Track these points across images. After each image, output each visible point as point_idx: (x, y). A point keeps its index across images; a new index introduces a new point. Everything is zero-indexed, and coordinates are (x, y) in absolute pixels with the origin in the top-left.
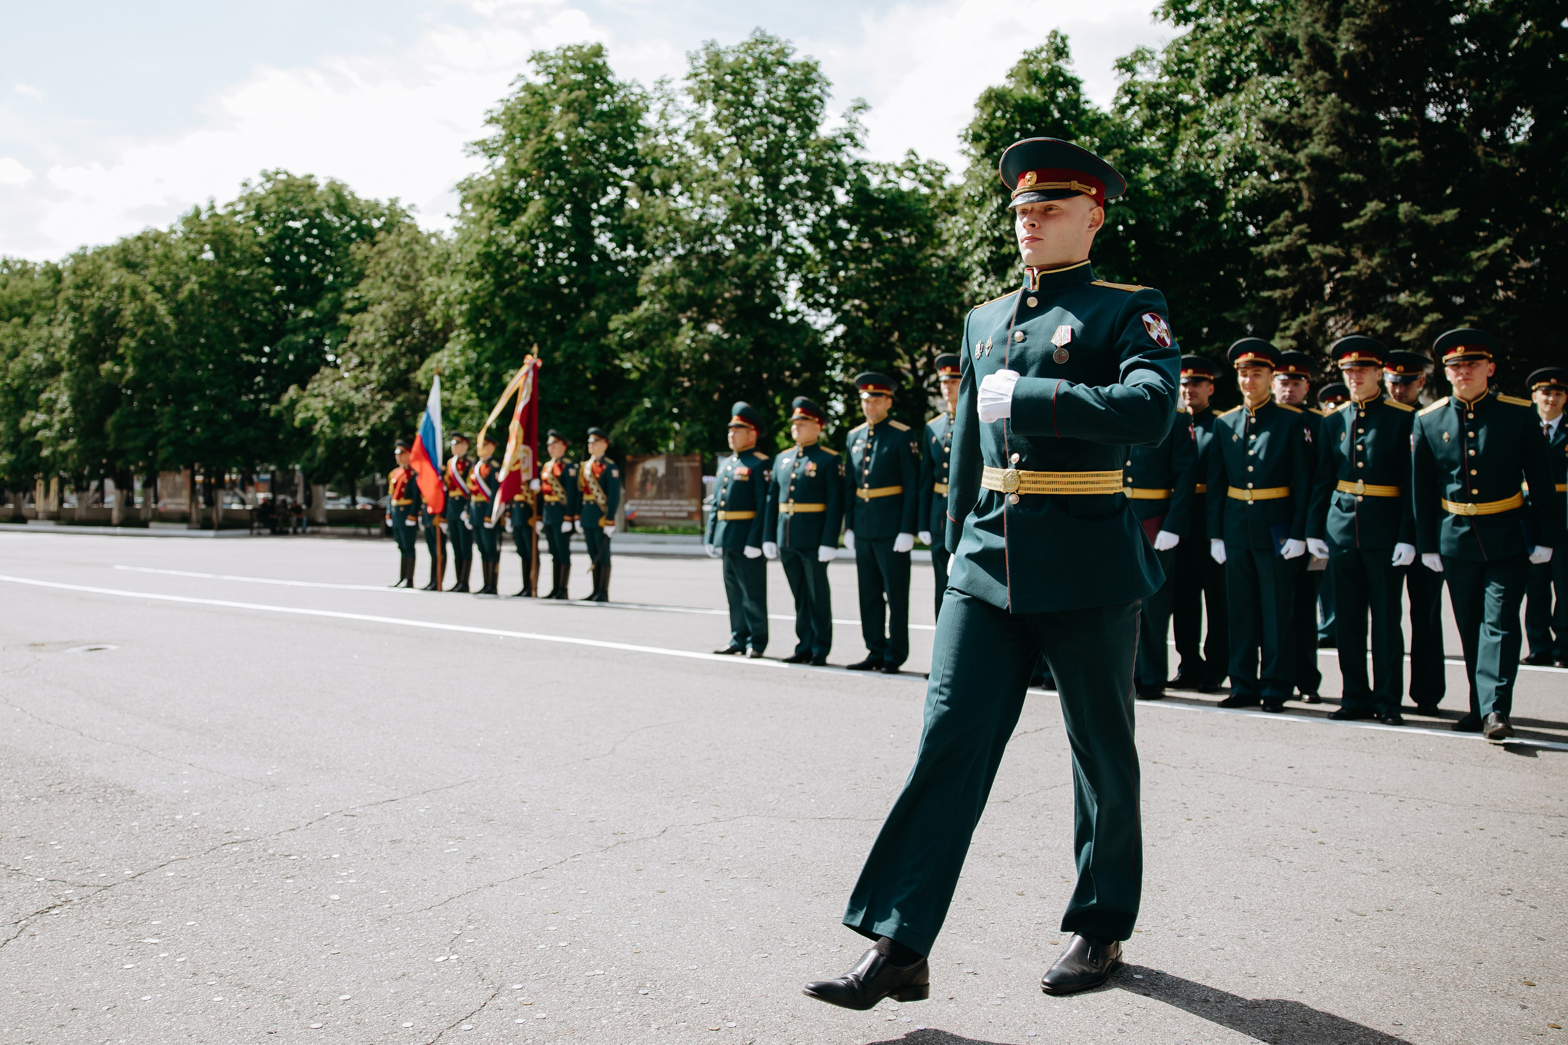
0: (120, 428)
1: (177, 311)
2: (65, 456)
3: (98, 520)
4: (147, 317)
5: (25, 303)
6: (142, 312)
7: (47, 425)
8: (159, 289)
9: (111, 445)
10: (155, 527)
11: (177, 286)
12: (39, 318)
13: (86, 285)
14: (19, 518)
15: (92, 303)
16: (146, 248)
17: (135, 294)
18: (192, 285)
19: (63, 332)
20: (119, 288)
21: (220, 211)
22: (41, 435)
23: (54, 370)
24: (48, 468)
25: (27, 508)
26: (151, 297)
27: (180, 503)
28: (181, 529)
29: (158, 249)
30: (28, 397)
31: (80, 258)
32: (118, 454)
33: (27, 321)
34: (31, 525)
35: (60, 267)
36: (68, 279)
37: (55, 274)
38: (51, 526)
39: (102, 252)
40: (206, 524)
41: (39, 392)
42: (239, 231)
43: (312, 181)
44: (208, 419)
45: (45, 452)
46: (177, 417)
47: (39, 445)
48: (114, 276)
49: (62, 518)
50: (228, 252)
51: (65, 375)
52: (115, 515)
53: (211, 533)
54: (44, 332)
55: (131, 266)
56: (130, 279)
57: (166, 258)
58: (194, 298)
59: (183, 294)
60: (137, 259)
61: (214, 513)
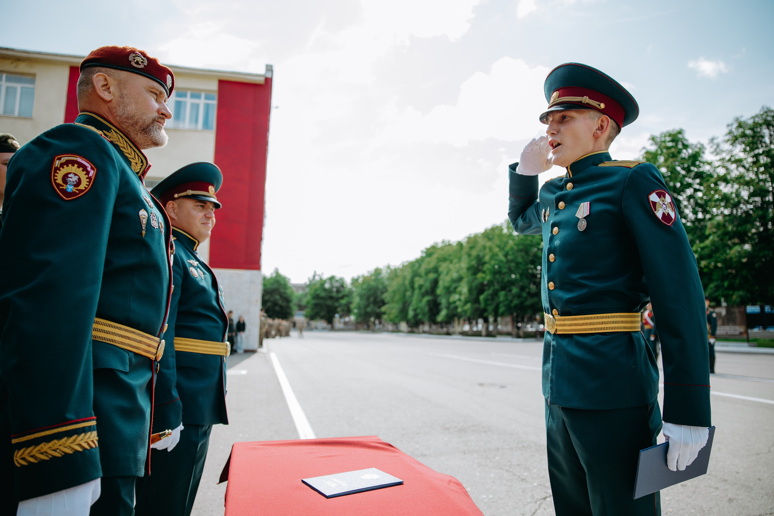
0: (486, 300)
1: (506, 255)
2: (465, 312)
3: (478, 334)
4: (494, 257)
5: (450, 256)
6: (493, 255)
7: (459, 300)
8: (498, 247)
9: (482, 305)
10: (499, 338)
11: (505, 245)
12: (455, 261)
13: (472, 248)
14: (448, 334)
15: (474, 253)
17: (491, 249)
19: (464, 265)
20: (484, 247)
22: (458, 303)
23: (460, 279)
24: (459, 316)
25: (451, 330)
26: (496, 250)
27: (508, 328)
28: (509, 339)
29: (497, 232)
30: (452, 289)
31: (469, 238)
32: (485, 310)
33: (451, 262)
34: (454, 337)
35: (462, 242)
36: (466, 246)
37: (460, 244)
38: (460, 337)
39: (476, 236)
40: (518, 336)
41: (456, 288)
44: (518, 296)
45: (459, 310)
46: (506, 295)
47: (456, 308)
48: (482, 243)
49: (464, 334)
51: (465, 280)
52: (484, 333)
53: (520, 340)
54: (457, 266)
55: (489, 239)
56: (488, 244)
57: (501, 235)
58: (512, 249)
59: (508, 248)
60: (490, 237)
61: (521, 333)
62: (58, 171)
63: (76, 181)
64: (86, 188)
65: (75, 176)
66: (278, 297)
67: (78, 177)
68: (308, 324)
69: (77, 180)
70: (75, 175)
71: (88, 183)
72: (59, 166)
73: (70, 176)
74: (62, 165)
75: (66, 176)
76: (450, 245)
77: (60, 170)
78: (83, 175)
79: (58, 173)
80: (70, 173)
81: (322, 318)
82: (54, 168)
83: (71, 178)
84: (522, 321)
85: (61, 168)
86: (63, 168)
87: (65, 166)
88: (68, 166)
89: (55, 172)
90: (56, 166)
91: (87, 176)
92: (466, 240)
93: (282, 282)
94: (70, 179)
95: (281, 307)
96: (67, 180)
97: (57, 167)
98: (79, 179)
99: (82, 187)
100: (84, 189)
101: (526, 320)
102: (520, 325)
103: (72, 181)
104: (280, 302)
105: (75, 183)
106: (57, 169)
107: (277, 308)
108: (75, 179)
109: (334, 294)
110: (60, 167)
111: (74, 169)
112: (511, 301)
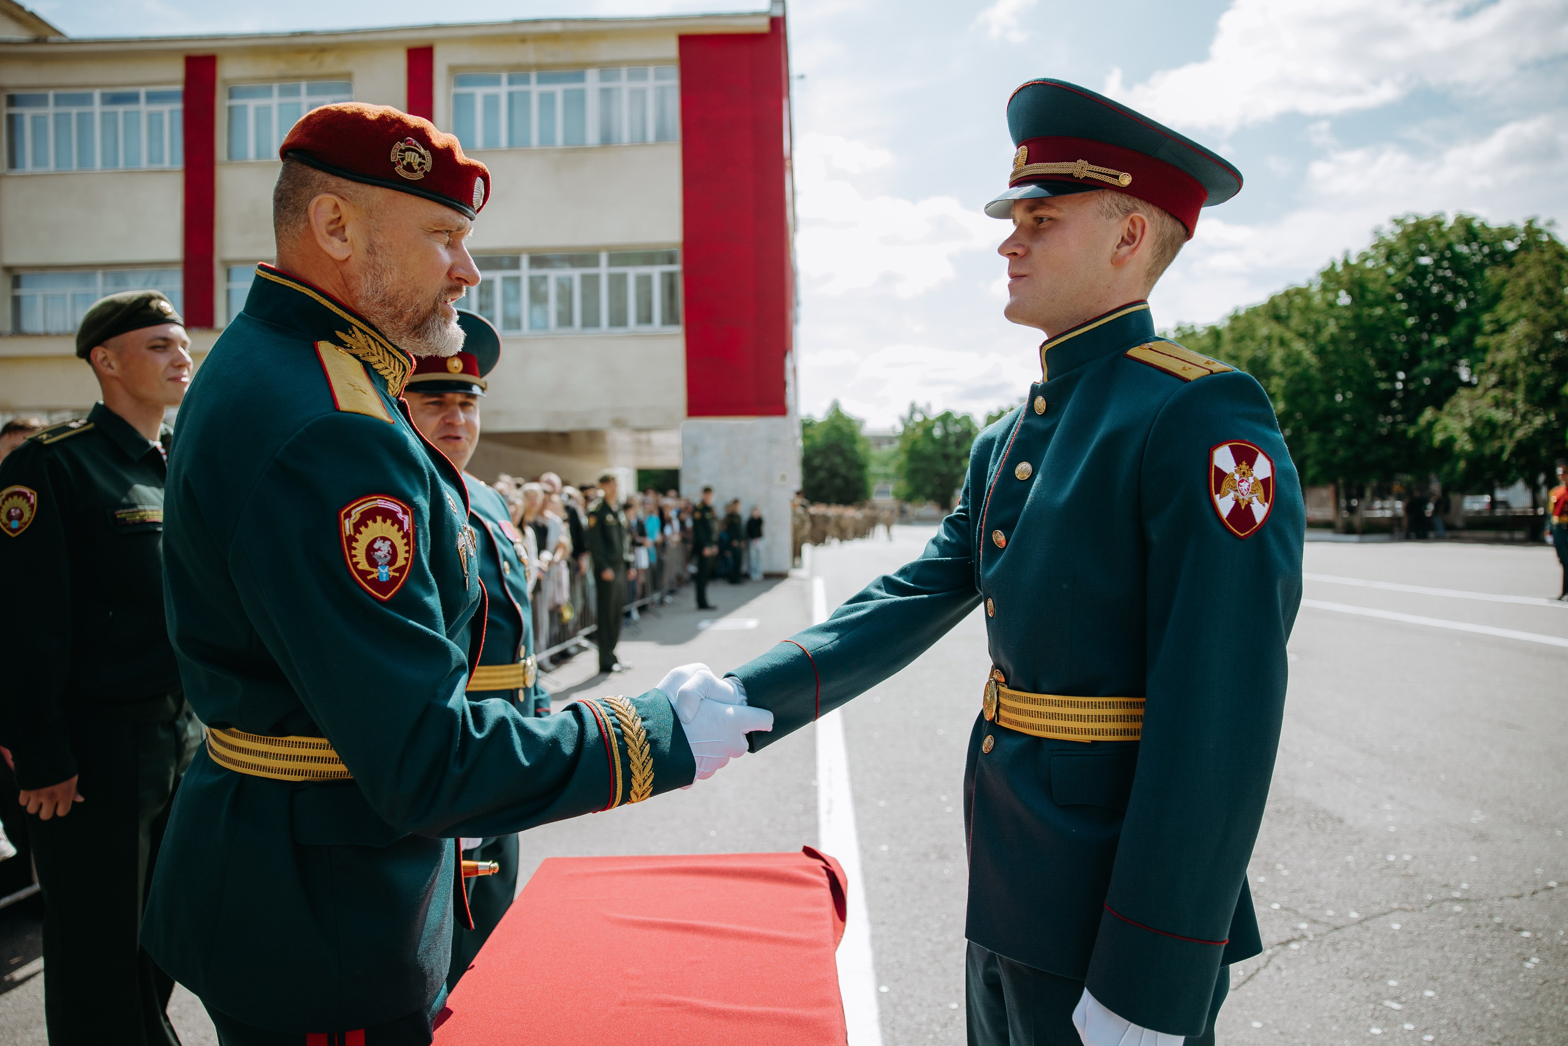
1: (1320, 352)
4: (1292, 360)
6: (1289, 356)
8: (1302, 335)
11: (1318, 328)
13: (1240, 340)
15: (1247, 354)
16: (1291, 302)
17: (1282, 343)
18: (1332, 328)
20: (1269, 339)
21: (1353, 261)
26: (1298, 345)
27: (1326, 512)
28: (1328, 535)
29: (1298, 301)
31: (1235, 318)
35: (1220, 328)
36: (1227, 337)
39: (1254, 312)
40: (1349, 529)
42: (1373, 276)
43: (1442, 219)
44: (1349, 441)
46: (1322, 441)
48: (1264, 329)
50: (1362, 296)
53: (1354, 537)
55: (1277, 318)
56: (1277, 329)
57: (1307, 308)
58: (1333, 340)
59: (1324, 337)
60: (1284, 313)
61: (1356, 521)
62: (354, 544)
63: (388, 553)
64: (406, 559)
65: (383, 542)
66: (838, 460)
67: (389, 543)
68: (903, 511)
69: (390, 549)
70: (384, 539)
71: (407, 548)
72: (352, 533)
73: (376, 546)
74: (357, 527)
75: (370, 549)
76: (1193, 334)
77: (357, 541)
78: (396, 532)
79: (355, 549)
80: (374, 541)
81: (929, 497)
82: (344, 539)
83: (379, 549)
84: (1360, 496)
85: (358, 536)
86: (360, 533)
87: (362, 529)
88: (366, 526)
89: (351, 548)
90: (348, 533)
91: (401, 533)
92: (1227, 323)
93: (846, 430)
94: (379, 553)
95: (846, 479)
96: (374, 557)
97: (350, 535)
98: (393, 546)
99: (400, 562)
100: (404, 563)
101: (1368, 494)
102: (1354, 502)
103: (383, 556)
104: (843, 470)
105: (389, 557)
106: (352, 539)
107: (838, 482)
108: (384, 548)
109: (952, 449)
110: (355, 534)
111: (378, 528)
112: (1334, 452)
